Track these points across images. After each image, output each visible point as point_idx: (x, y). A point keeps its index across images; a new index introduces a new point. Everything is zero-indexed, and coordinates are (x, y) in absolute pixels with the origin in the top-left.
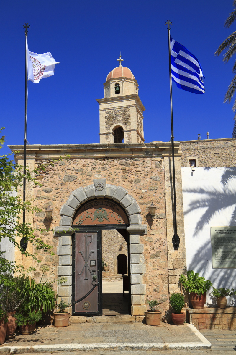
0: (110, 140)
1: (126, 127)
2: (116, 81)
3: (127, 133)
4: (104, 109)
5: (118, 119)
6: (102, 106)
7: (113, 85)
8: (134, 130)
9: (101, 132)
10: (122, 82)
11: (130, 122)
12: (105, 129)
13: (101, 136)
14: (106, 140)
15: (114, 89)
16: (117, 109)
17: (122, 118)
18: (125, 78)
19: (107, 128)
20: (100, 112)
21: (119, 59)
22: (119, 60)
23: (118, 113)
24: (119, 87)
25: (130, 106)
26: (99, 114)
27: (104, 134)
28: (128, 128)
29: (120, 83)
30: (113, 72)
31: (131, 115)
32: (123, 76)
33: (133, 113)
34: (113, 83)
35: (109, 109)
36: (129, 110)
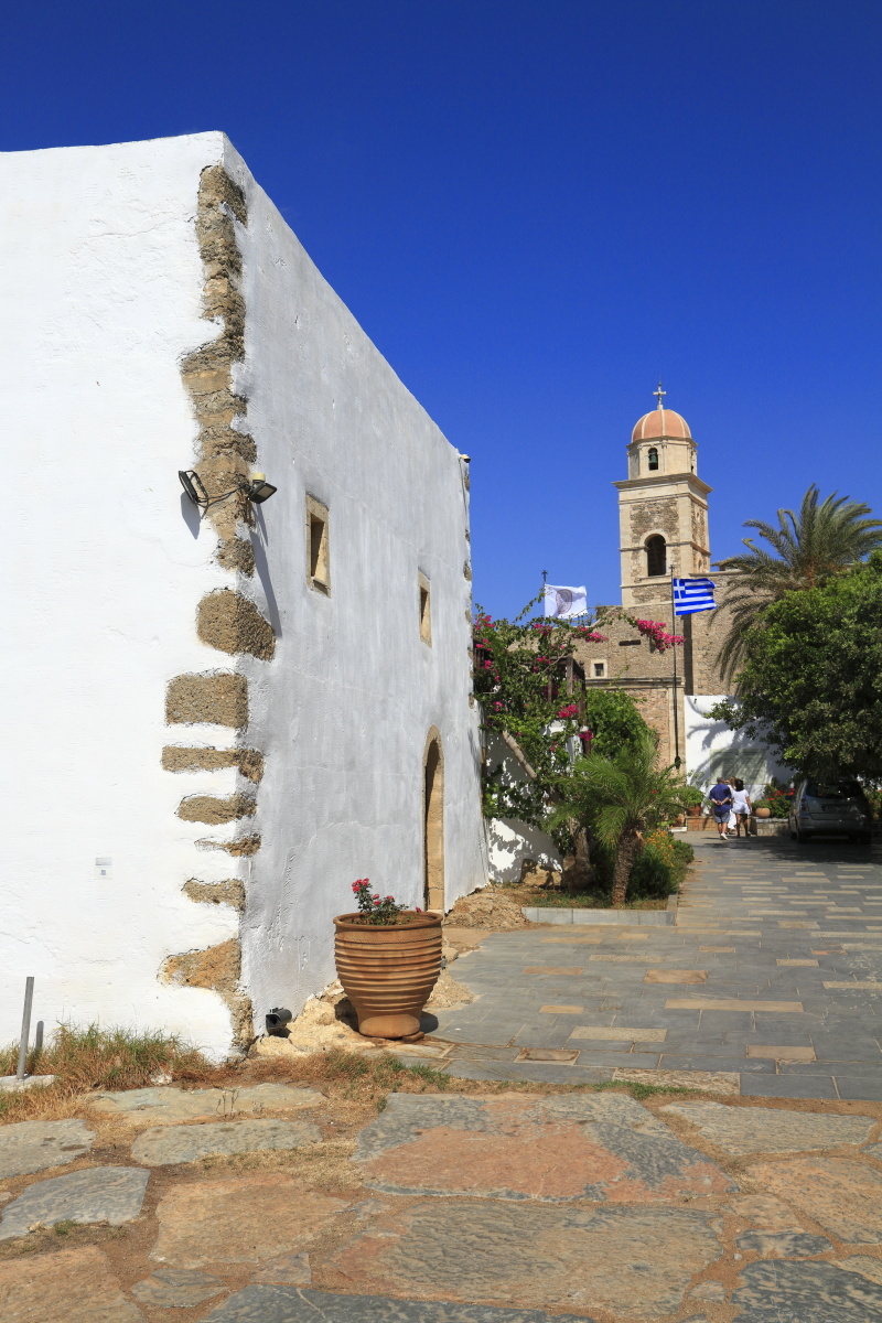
0: (639, 562)
1: (670, 536)
2: (650, 443)
3: (672, 548)
4: (628, 502)
5: (656, 521)
6: (623, 496)
7: (644, 452)
8: (686, 543)
9: (622, 547)
10: (663, 447)
11: (678, 527)
12: (631, 541)
13: (623, 554)
14: (632, 561)
15: (648, 459)
16: (652, 502)
17: (662, 519)
18: (667, 438)
19: (634, 538)
20: (621, 507)
21: (657, 390)
22: (657, 393)
23: (654, 509)
24: (657, 456)
25: (677, 496)
26: (618, 511)
27: (629, 550)
28: (674, 539)
29: (659, 448)
30: (646, 421)
31: (679, 513)
32: (664, 434)
33: (684, 508)
34: (644, 449)
35: (637, 501)
36: (675, 504)
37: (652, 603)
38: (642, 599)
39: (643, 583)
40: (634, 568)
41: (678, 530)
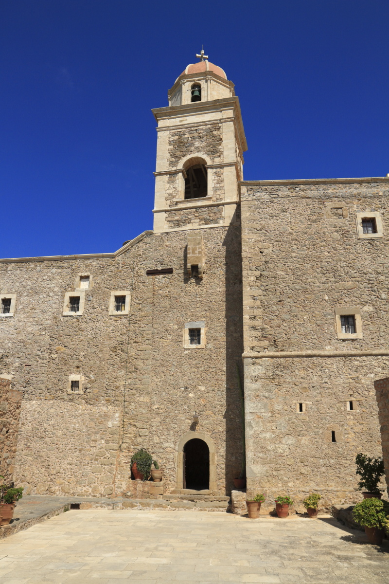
0: (176, 185)
1: (213, 160)
2: (193, 79)
3: (215, 170)
4: (167, 128)
5: (196, 145)
6: (161, 124)
7: (187, 87)
8: (230, 165)
10: (207, 82)
11: (222, 150)
12: (168, 165)
13: (158, 179)
14: (168, 185)
15: (190, 94)
16: (193, 128)
17: (204, 144)
18: (211, 74)
19: (172, 162)
20: (159, 134)
21: (199, 54)
22: (200, 56)
23: (196, 135)
24: (200, 91)
25: (221, 121)
27: (165, 173)
28: (217, 161)
29: (203, 84)
30: (189, 68)
31: (224, 137)
32: (208, 70)
33: (228, 135)
34: (187, 84)
35: (177, 127)
36: (219, 129)
37: (189, 227)
38: (178, 224)
39: (180, 206)
40: (170, 191)
41: (222, 153)
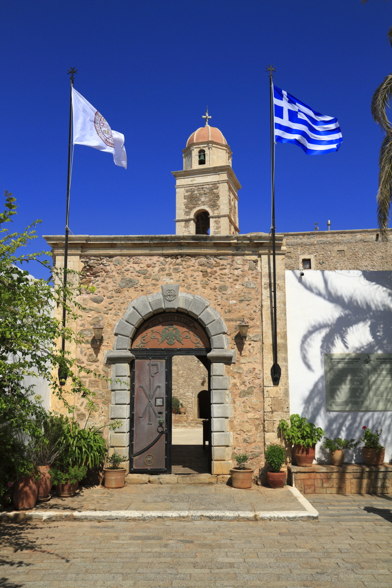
1: (213, 211)
2: (200, 146)
3: (214, 219)
4: (182, 186)
5: (202, 200)
6: (179, 182)
7: (195, 152)
8: (225, 216)
9: (177, 218)
10: (209, 149)
11: (219, 204)
12: (184, 214)
13: (177, 224)
14: (184, 229)
15: (198, 157)
16: (200, 186)
17: (207, 199)
18: (212, 142)
19: (187, 212)
20: (177, 190)
21: (205, 115)
22: (205, 117)
23: (202, 192)
24: (204, 155)
25: (219, 182)
26: (175, 193)
28: (216, 213)
29: (206, 149)
30: (197, 134)
31: (221, 194)
32: (210, 140)
33: (224, 191)
34: (195, 150)
35: (190, 185)
36: (217, 188)
41: (219, 206)
